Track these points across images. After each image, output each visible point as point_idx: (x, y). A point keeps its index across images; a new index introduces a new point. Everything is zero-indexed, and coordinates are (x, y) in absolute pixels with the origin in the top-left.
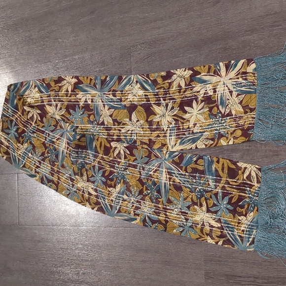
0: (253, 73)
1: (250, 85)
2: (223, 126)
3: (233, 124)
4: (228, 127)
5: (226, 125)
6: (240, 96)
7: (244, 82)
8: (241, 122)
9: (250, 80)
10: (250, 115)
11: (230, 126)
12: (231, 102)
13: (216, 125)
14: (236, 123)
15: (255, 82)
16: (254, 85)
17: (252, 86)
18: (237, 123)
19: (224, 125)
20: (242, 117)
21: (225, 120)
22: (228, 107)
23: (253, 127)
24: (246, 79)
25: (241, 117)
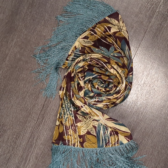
0: (118, 141)
1: (105, 140)
2: (67, 111)
3: (69, 122)
4: (66, 116)
5: (67, 114)
6: (94, 129)
7: (109, 133)
8: (71, 132)
9: (111, 139)
10: (77, 142)
11: (67, 119)
12: (88, 120)
13: (66, 104)
14: (69, 126)
15: (109, 145)
16: (106, 145)
17: (105, 143)
18: (70, 128)
19: (68, 113)
20: (76, 133)
21: (72, 114)
22: (84, 118)
23: (65, 144)
24: (111, 135)
25: (75, 131)
